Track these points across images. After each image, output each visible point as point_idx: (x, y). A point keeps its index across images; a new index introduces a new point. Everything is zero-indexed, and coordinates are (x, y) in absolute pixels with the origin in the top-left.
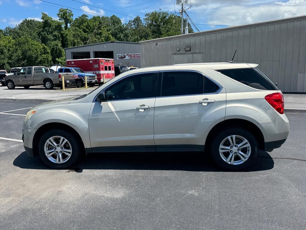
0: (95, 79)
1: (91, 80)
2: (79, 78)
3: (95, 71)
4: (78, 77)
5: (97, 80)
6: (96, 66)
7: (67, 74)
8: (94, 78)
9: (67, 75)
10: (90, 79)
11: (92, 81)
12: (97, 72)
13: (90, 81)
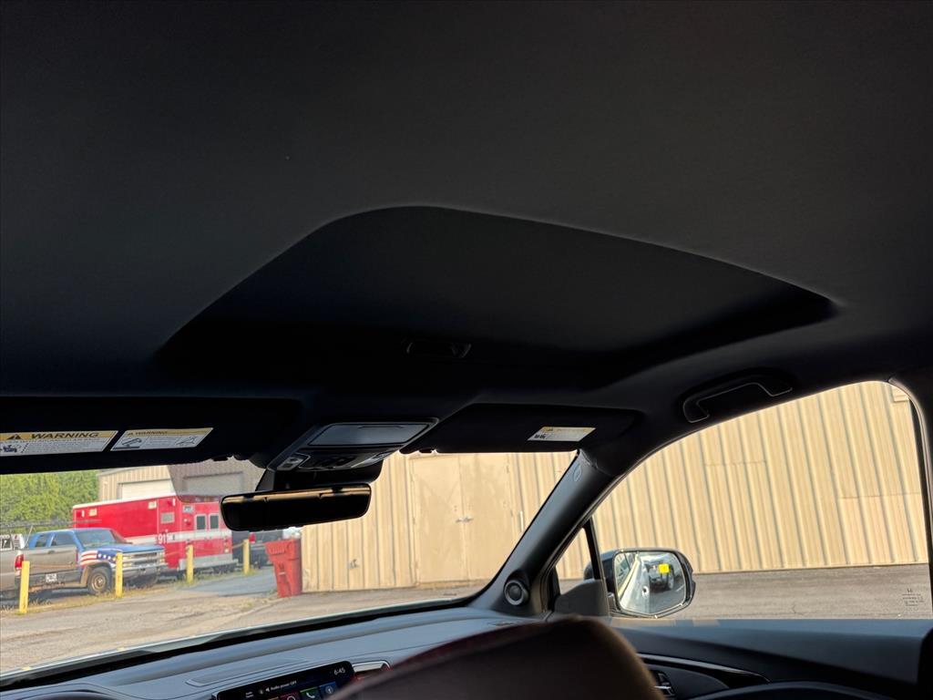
0: (156, 561)
1: (140, 567)
2: (98, 561)
3: (163, 533)
4: (98, 558)
5: (163, 564)
6: (168, 518)
7: (50, 553)
8: (153, 558)
9: (49, 557)
10: (136, 563)
11: (144, 569)
12: (170, 538)
13: (138, 570)
